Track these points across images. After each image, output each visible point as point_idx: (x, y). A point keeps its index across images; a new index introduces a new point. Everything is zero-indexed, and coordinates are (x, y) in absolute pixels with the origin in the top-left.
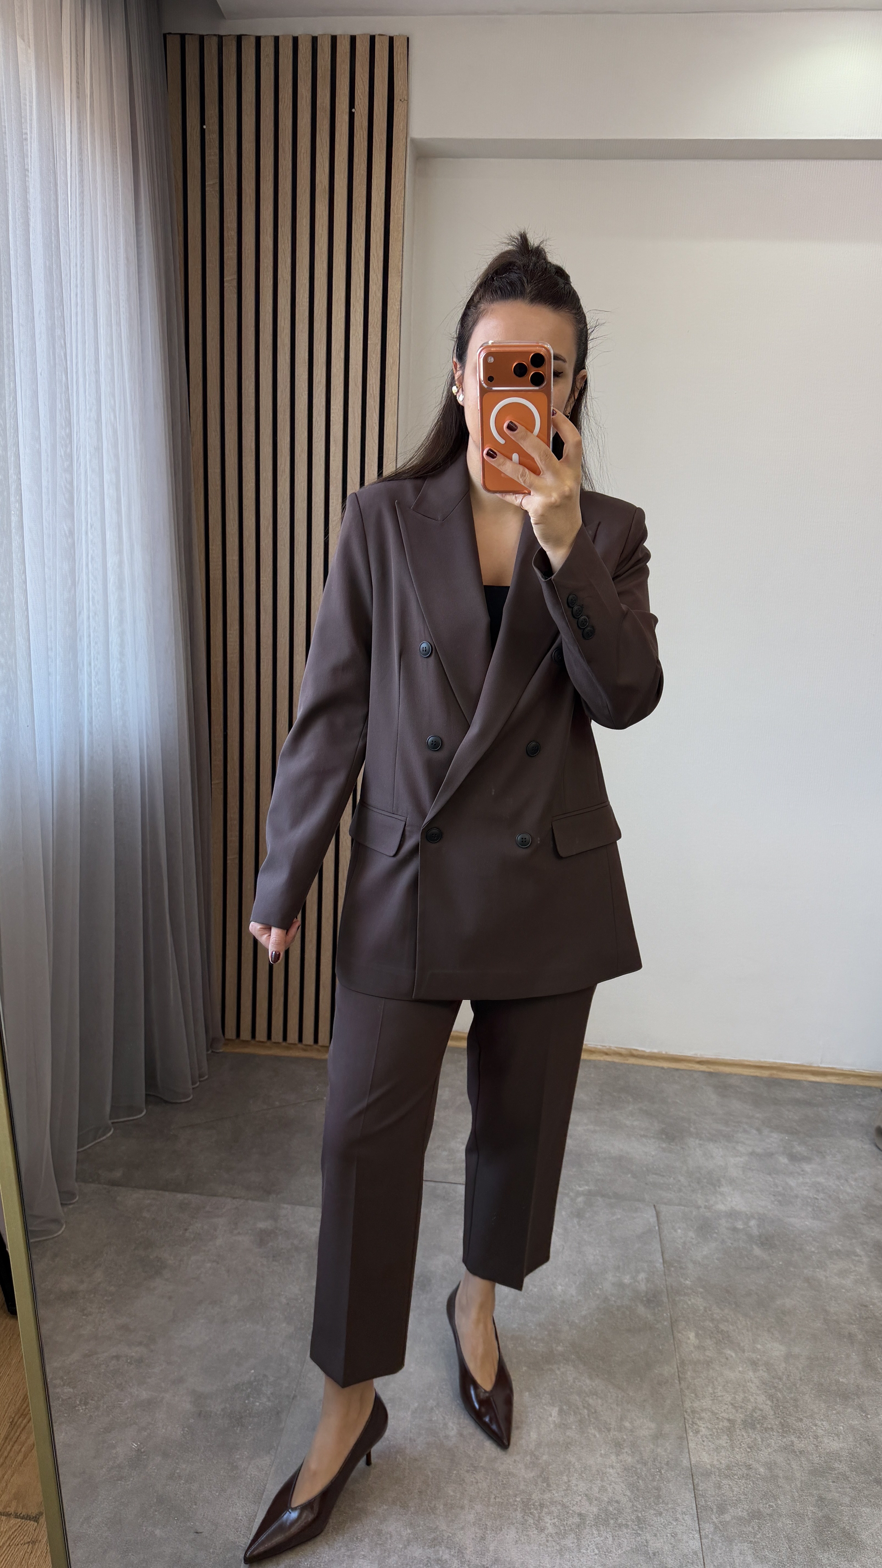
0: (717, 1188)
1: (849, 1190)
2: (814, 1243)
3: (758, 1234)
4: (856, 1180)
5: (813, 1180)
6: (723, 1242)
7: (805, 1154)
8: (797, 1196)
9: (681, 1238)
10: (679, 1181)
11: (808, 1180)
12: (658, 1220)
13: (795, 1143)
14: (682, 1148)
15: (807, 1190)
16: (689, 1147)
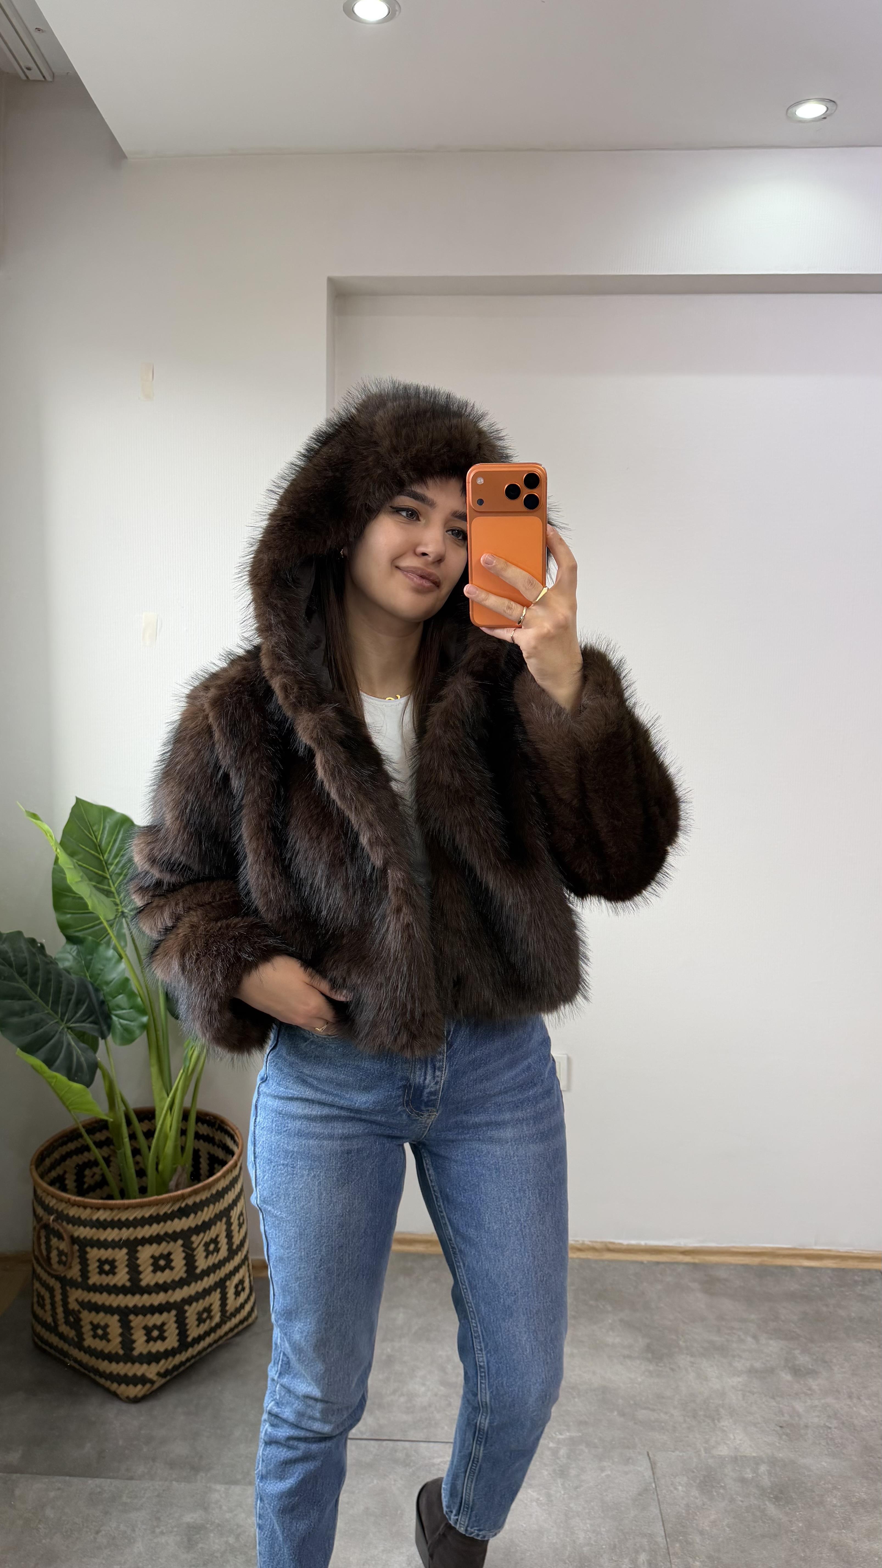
0: (716, 1421)
1: (864, 1413)
2: (834, 1491)
3: (769, 1484)
4: (869, 1398)
5: (823, 1401)
6: (732, 1500)
7: (810, 1367)
8: (806, 1426)
9: (683, 1498)
10: (672, 1415)
11: (816, 1403)
12: (653, 1474)
13: (797, 1352)
14: (672, 1370)
15: (818, 1417)
16: (679, 1367)
